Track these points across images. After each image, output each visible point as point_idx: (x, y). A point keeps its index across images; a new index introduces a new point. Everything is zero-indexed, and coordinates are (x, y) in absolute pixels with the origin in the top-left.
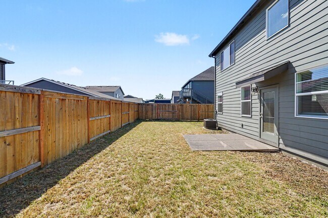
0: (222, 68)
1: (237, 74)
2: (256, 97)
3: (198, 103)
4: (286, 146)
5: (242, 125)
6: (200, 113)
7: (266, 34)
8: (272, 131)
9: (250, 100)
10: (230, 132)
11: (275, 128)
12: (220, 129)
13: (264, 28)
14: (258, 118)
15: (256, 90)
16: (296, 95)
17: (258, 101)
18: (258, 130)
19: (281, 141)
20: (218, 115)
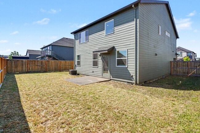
0: (80, 42)
1: (90, 47)
2: (100, 59)
3: (57, 60)
4: (113, 77)
5: (93, 71)
6: (61, 66)
7: (105, 32)
8: (107, 73)
9: (97, 60)
10: (85, 76)
11: (109, 71)
12: (78, 74)
13: (104, 30)
14: (101, 68)
15: (100, 55)
16: (117, 59)
17: (101, 60)
18: (101, 73)
19: (111, 76)
20: (77, 67)
